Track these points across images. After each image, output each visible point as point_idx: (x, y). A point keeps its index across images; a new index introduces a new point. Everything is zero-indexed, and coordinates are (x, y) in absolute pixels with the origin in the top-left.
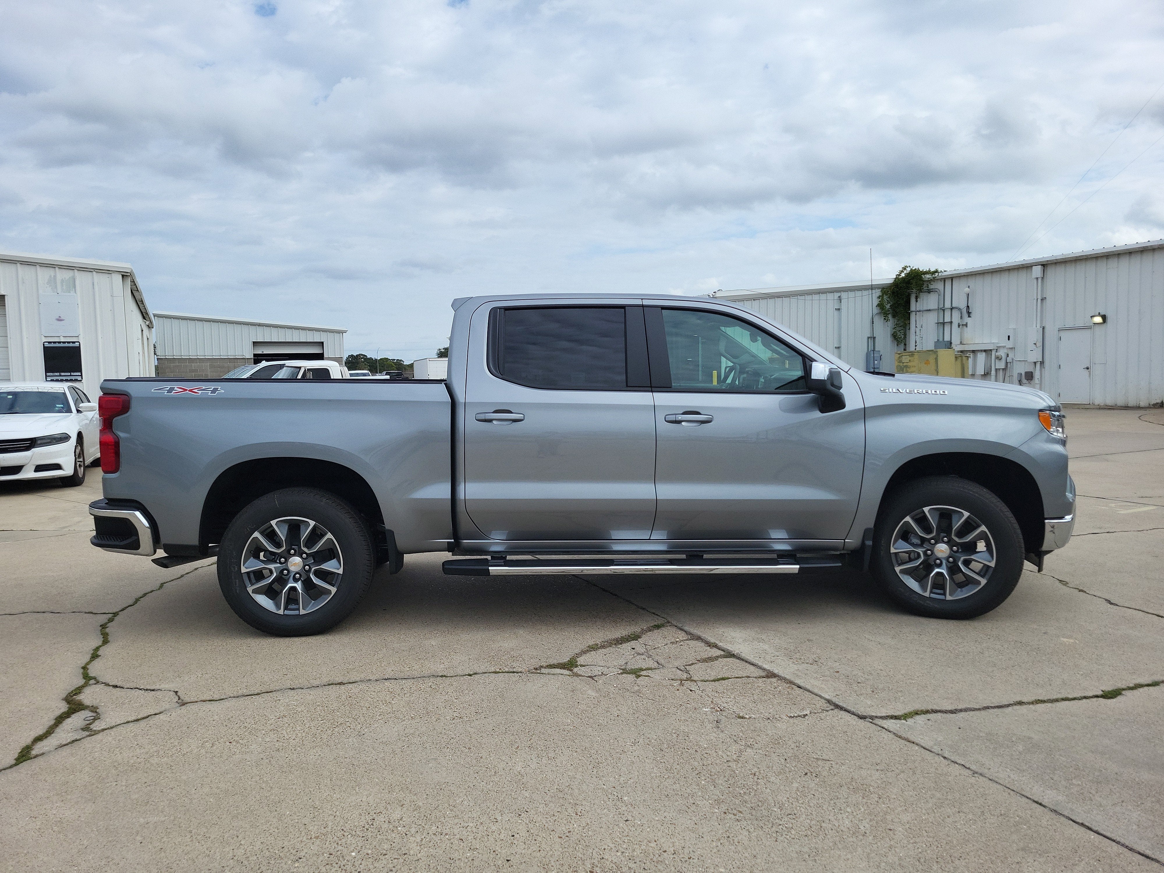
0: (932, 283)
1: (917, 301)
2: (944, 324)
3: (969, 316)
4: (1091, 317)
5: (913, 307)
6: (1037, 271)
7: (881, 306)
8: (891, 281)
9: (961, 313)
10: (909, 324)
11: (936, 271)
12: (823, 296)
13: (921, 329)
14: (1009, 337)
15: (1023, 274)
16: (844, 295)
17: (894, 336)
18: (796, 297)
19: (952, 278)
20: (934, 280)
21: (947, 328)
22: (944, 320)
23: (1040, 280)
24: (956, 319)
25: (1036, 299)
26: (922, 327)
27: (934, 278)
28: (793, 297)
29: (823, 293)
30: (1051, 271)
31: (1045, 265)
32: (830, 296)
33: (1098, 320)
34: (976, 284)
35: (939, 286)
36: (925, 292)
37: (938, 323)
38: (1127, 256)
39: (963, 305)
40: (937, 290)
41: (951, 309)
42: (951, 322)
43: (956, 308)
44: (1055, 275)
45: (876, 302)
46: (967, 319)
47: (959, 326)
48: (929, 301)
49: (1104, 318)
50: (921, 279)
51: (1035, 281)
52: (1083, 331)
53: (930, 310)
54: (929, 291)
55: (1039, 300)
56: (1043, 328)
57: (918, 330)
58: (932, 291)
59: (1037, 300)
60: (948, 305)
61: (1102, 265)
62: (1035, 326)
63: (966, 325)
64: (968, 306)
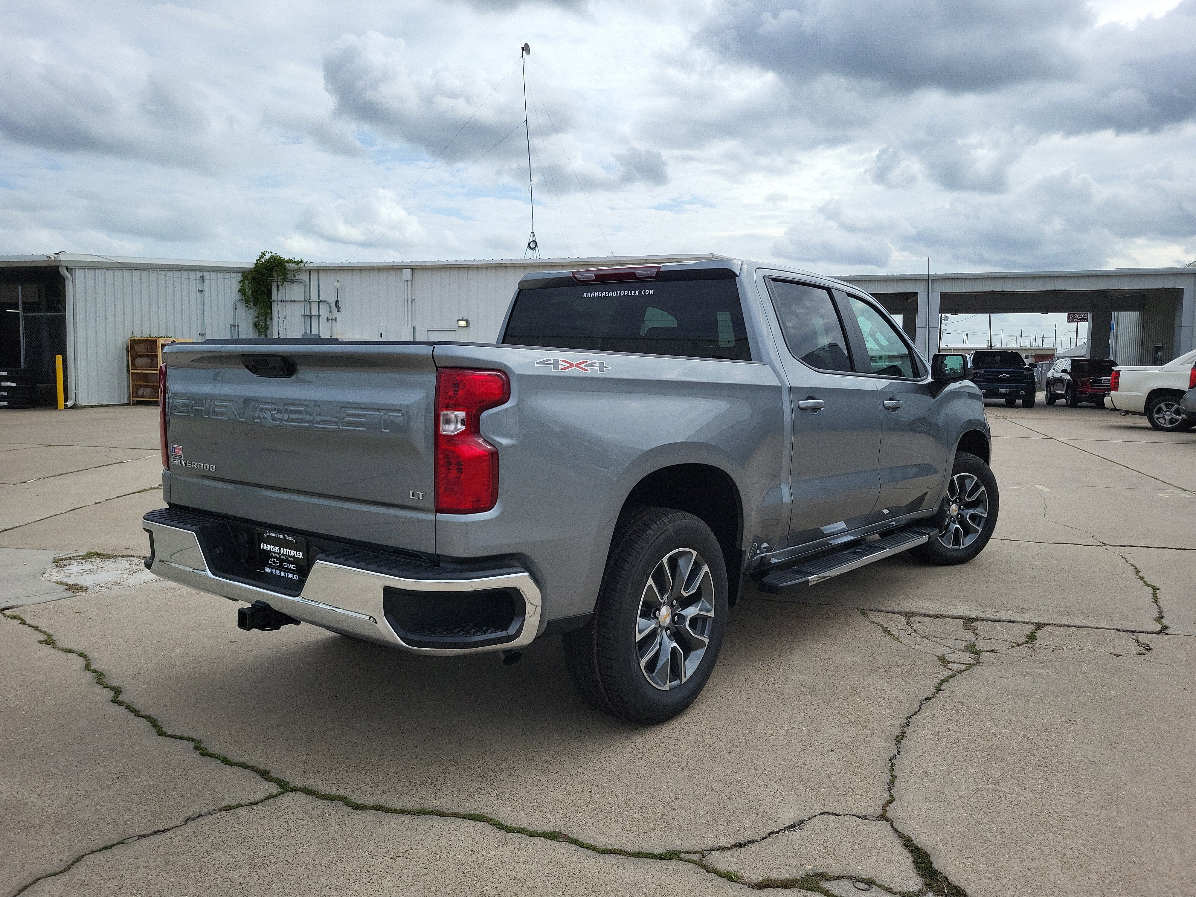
0: (299, 273)
1: (278, 290)
2: (310, 316)
3: (338, 311)
4: (457, 321)
5: (275, 295)
6: (407, 273)
7: (242, 291)
8: (252, 266)
9: (330, 307)
10: (271, 313)
11: (302, 262)
12: (185, 274)
13: (285, 320)
14: (381, 334)
15: (392, 275)
16: (207, 275)
17: (256, 326)
18: (156, 272)
19: (318, 271)
20: (299, 270)
21: (315, 322)
22: (310, 313)
23: (409, 282)
24: (324, 311)
25: (406, 299)
26: (285, 318)
27: (299, 268)
28: (152, 271)
29: (184, 270)
30: (419, 275)
31: (414, 269)
32: (192, 275)
33: (463, 323)
34: (346, 279)
35: (305, 277)
36: (289, 281)
37: (304, 315)
38: (485, 270)
39: (332, 300)
40: (302, 281)
41: (319, 302)
42: (319, 316)
43: (324, 301)
44: (423, 279)
45: (237, 287)
46: (335, 314)
47: (328, 320)
48: (295, 292)
49: (467, 321)
50: (285, 268)
51: (406, 283)
52: (450, 333)
53: (294, 301)
54: (293, 282)
55: (410, 302)
56: (414, 328)
57: (280, 321)
58: (296, 282)
59: (408, 301)
60: (314, 297)
61: (464, 274)
62: (406, 326)
63: (336, 319)
64: (337, 301)
